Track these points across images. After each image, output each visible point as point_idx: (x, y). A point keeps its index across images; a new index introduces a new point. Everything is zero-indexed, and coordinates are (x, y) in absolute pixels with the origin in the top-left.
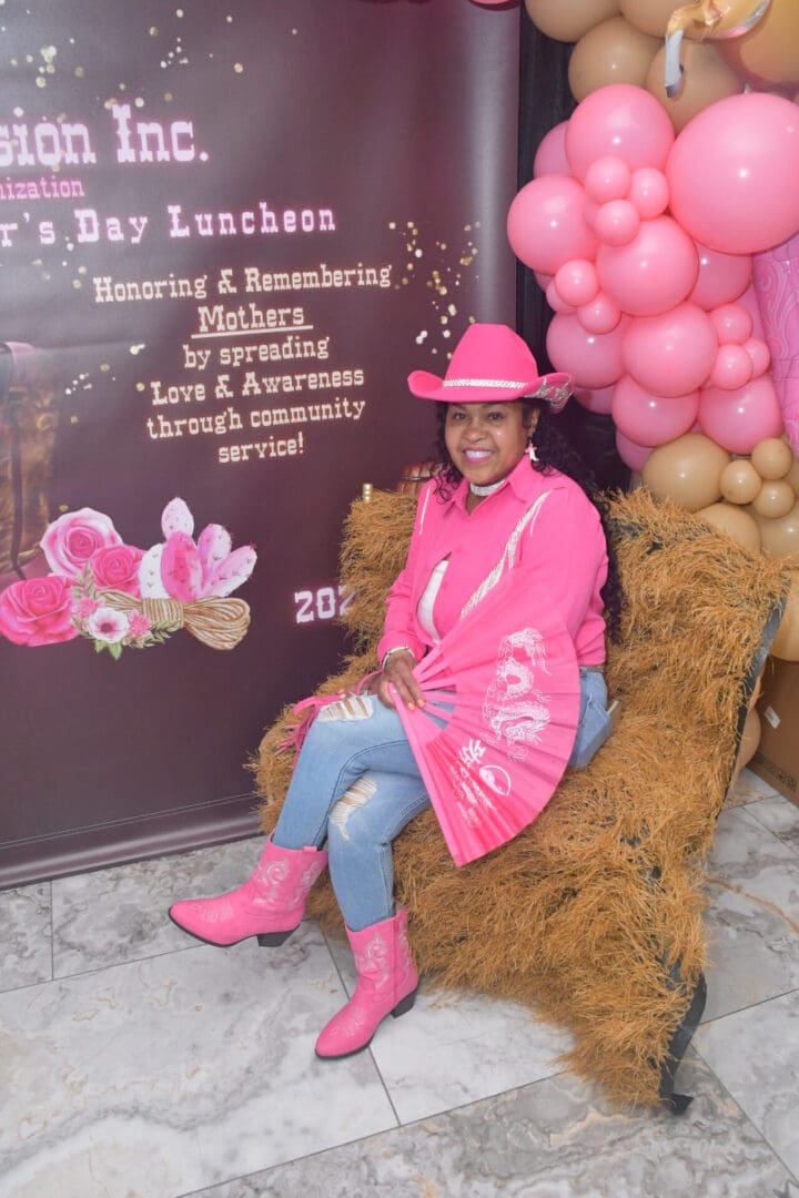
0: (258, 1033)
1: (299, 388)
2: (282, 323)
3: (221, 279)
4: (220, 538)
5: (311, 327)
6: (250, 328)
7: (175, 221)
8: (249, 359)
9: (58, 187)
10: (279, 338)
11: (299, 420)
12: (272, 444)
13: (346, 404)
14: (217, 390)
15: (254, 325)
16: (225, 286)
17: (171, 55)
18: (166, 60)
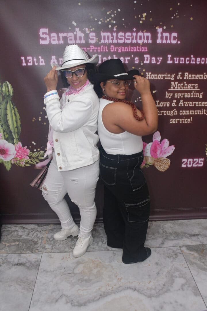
0: (166, 275)
1: (193, 105)
2: (192, 88)
3: (178, 75)
4: (167, 142)
5: (199, 89)
6: (183, 89)
7: (169, 59)
8: (182, 97)
9: (141, 49)
10: (190, 92)
11: (192, 114)
12: (184, 120)
13: (205, 111)
14: (173, 104)
15: (185, 88)
16: (179, 77)
17: (175, 15)
18: (173, 16)
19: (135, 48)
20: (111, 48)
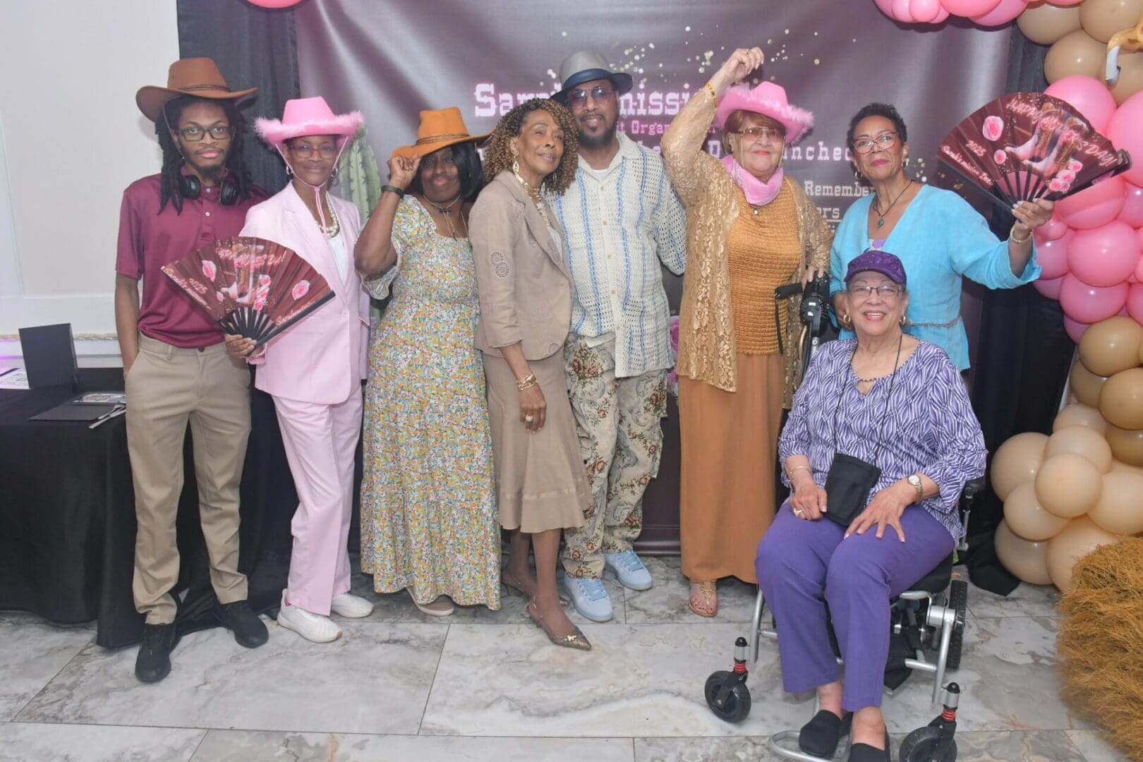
17: (778, 54)
18: (775, 57)
20: (633, 127)
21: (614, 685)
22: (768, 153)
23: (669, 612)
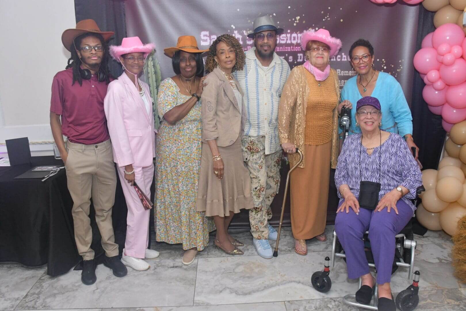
9: (295, 48)
17: (326, 18)
19: (289, 48)
21: (272, 280)
22: (322, 58)
23: (289, 249)
